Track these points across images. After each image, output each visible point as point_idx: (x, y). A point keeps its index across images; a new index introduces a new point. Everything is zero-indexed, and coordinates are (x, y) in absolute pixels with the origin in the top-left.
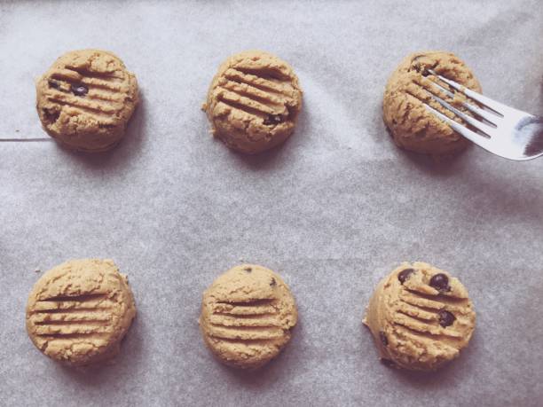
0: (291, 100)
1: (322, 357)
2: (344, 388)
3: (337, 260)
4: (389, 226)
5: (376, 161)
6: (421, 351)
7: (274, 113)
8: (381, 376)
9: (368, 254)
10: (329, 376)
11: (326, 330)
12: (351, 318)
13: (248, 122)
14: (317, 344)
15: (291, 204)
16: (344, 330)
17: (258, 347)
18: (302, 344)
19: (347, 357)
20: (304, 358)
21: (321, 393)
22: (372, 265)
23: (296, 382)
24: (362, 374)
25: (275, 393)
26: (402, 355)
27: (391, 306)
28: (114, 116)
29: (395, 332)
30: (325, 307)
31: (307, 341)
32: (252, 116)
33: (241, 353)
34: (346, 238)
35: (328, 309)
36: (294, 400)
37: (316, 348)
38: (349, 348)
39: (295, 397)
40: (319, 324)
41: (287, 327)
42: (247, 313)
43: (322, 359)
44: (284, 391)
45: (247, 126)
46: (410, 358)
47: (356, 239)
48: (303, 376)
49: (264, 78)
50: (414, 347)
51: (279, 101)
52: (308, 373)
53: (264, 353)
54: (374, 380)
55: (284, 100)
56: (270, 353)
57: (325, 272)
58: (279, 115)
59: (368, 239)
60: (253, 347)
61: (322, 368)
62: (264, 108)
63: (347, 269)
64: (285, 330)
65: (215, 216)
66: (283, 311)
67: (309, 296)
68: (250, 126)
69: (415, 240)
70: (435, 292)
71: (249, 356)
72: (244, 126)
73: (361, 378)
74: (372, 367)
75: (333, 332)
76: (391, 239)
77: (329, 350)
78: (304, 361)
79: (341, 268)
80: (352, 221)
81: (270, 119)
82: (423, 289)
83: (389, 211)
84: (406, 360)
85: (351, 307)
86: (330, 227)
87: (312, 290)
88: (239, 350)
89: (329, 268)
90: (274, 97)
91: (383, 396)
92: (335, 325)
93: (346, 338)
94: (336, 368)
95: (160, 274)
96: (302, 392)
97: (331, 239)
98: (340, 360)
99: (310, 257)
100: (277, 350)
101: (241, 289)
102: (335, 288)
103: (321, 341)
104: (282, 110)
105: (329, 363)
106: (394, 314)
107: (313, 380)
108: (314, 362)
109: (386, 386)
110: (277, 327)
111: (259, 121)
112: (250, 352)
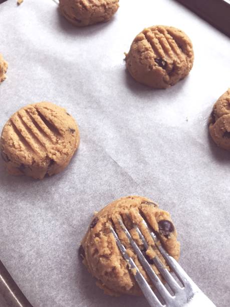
0: (180, 62)
1: (50, 207)
2: (40, 238)
3: (119, 166)
4: (168, 178)
5: (195, 139)
6: (108, 251)
7: (164, 58)
8: (68, 257)
9: (140, 181)
10: (41, 222)
11: (70, 195)
12: (91, 204)
13: (147, 49)
14: (56, 196)
15: (127, 117)
16: (79, 206)
17: (23, 147)
18: (49, 188)
19: (64, 223)
20: (41, 196)
21: (25, 225)
22: (136, 189)
23: (22, 204)
24: (59, 243)
25: (3, 197)
26: (93, 245)
27: (120, 207)
28: (91, 5)
29: (104, 224)
30: (84, 183)
31: (53, 189)
32: (151, 49)
33: (11, 139)
34: (137, 161)
35: (85, 185)
36: (8, 212)
37: (53, 199)
38: (71, 220)
39: (10, 211)
40: (70, 188)
41: (50, 156)
42: (40, 125)
43: (50, 208)
44: (9, 201)
45: (144, 52)
46: (97, 251)
47: (141, 167)
48: (29, 205)
49: (176, 42)
50: (106, 244)
51: (172, 56)
52: (32, 207)
53: (22, 153)
54: (61, 255)
55: (175, 58)
56: (25, 158)
57: (106, 165)
58: (166, 62)
59: (149, 173)
60: (21, 143)
61: (43, 213)
62: (161, 51)
63: (119, 176)
64: (47, 157)
65: (84, 87)
66: (58, 146)
67: (83, 168)
68: (146, 52)
69: (175, 202)
70: (157, 227)
71: (14, 146)
72: (143, 50)
73: (57, 245)
74: (70, 246)
75: (72, 201)
76: (161, 186)
77: (59, 208)
78: (39, 198)
79: (116, 172)
80: (150, 156)
81: (160, 60)
82: (150, 218)
83: (176, 171)
84: (92, 250)
85: (98, 198)
86: (134, 147)
87: (88, 167)
88: (12, 136)
89: (110, 166)
90: (171, 52)
91: (55, 271)
92: (78, 197)
93: (76, 212)
94: (50, 222)
95: (29, 86)
96: (16, 213)
97: (128, 153)
98: (57, 220)
99: (107, 150)
100: (31, 162)
101: (52, 111)
102: (101, 179)
103: (61, 197)
104: (169, 61)
105: (50, 214)
106: (116, 212)
107: (31, 214)
108: (43, 205)
109: (64, 267)
110: (46, 150)
111: (152, 54)
112: (16, 144)
